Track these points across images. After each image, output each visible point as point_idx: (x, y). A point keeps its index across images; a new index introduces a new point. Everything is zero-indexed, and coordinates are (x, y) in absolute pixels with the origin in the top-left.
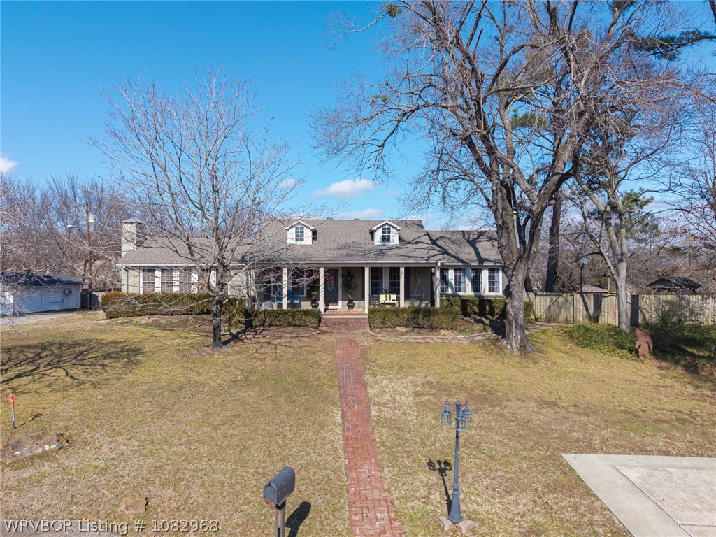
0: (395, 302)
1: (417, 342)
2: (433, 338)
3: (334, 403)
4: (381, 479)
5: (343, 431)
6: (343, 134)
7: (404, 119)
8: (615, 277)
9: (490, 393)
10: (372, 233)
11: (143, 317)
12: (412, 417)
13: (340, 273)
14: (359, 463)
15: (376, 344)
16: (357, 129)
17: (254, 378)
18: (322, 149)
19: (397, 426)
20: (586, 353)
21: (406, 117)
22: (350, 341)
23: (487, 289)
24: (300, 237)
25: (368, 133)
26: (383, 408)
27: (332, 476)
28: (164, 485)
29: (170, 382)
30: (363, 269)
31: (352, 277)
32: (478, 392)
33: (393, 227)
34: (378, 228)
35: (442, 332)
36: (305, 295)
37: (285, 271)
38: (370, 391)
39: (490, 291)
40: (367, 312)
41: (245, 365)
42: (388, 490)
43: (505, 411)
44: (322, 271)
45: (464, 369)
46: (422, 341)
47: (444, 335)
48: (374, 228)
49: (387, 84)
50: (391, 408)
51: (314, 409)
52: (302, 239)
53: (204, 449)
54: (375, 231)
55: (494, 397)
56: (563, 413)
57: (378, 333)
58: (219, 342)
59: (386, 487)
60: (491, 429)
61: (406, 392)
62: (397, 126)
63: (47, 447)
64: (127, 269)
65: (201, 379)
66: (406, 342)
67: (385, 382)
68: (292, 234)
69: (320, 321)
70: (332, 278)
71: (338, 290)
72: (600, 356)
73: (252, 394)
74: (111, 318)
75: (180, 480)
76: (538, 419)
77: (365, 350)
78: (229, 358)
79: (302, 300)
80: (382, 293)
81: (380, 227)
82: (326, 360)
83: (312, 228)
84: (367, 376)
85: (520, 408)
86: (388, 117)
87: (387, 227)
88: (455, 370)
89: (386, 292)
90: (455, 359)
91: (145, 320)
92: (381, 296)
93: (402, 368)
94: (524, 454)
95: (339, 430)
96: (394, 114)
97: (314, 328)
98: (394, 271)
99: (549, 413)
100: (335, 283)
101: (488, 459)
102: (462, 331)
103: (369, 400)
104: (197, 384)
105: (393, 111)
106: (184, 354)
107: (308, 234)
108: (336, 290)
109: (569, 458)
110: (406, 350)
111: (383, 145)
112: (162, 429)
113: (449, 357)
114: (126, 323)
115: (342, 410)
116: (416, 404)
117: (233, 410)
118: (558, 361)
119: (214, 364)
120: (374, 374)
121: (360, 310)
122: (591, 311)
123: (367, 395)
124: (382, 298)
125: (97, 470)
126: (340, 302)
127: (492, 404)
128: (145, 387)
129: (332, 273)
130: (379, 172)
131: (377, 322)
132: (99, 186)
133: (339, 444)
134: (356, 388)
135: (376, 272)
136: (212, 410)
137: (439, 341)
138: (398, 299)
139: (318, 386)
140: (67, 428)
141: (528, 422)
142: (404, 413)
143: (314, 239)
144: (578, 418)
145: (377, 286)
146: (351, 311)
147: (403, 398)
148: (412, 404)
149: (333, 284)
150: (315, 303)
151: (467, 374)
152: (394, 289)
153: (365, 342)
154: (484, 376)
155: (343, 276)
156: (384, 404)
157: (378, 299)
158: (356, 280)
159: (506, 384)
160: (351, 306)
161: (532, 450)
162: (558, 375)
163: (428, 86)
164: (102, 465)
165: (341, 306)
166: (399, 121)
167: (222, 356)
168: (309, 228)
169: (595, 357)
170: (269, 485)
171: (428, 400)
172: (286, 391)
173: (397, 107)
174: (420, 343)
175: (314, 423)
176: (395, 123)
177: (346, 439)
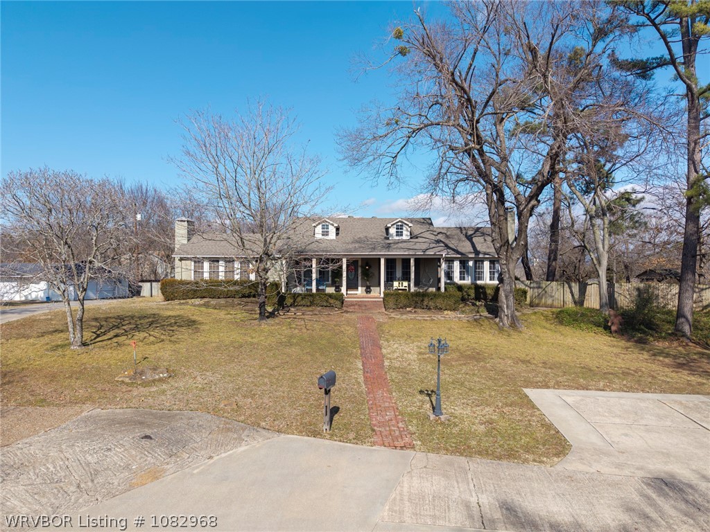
0: (407, 288)
1: (424, 320)
2: (438, 317)
3: (356, 357)
4: (390, 398)
5: (364, 373)
6: (363, 149)
7: (413, 136)
8: (597, 266)
9: (478, 353)
10: (387, 229)
11: (196, 300)
12: (415, 366)
13: (360, 263)
14: (375, 390)
15: (390, 321)
16: (375, 145)
17: (295, 341)
18: (346, 161)
19: (404, 372)
20: (567, 330)
21: (415, 134)
22: (368, 318)
23: (488, 278)
24: (325, 233)
25: (384, 147)
26: (393, 361)
27: (357, 395)
28: (245, 397)
29: (232, 342)
30: (380, 259)
31: (370, 267)
32: (469, 353)
33: (406, 224)
34: (392, 225)
35: (446, 312)
36: (330, 282)
37: (314, 261)
38: (384, 351)
39: (491, 280)
40: (382, 295)
41: (287, 332)
42: (395, 403)
43: (488, 365)
44: (344, 261)
45: (460, 339)
46: (428, 319)
47: (447, 315)
48: (389, 225)
49: (399, 109)
50: (400, 361)
51: (342, 360)
52: (327, 235)
53: (266, 380)
54: (390, 227)
55: (481, 357)
56: (533, 367)
57: (392, 312)
58: (264, 315)
59: (393, 401)
60: (474, 374)
61: (412, 352)
62: (407, 141)
63: (161, 375)
64: (181, 259)
65: (255, 340)
66: (415, 319)
67: (396, 346)
68: (319, 230)
69: (343, 303)
70: (353, 267)
71: (358, 278)
72: (578, 333)
73: (294, 351)
74: (168, 300)
75: (254, 395)
76: (512, 370)
77: (380, 325)
78: (273, 328)
79: (327, 286)
80: (396, 280)
81: (394, 224)
82: (350, 330)
83: (336, 225)
84: (381, 342)
85: (500, 363)
86: (400, 134)
87: (400, 224)
88: (453, 339)
89: (399, 280)
90: (454, 332)
91: (198, 301)
92: (395, 283)
93: (410, 337)
94: (495, 388)
95: (361, 372)
96: (406, 132)
97: (339, 308)
98: (406, 262)
99: (522, 367)
100: (355, 272)
101: (467, 390)
102: (463, 312)
103: (383, 356)
104: (252, 344)
105: (405, 129)
106: (238, 324)
107: (332, 230)
108: (356, 278)
109: (528, 391)
110: (414, 325)
111: (396, 156)
112: (234, 369)
113: (449, 330)
114: (183, 303)
115: (363, 362)
116: (419, 360)
117: (282, 359)
118: (541, 335)
119: (262, 331)
120: (387, 340)
121: (377, 294)
122: (577, 297)
123: (382, 354)
124: (396, 284)
125: (198, 389)
126: (360, 288)
127: (478, 360)
128: (214, 345)
129: (353, 264)
130: (393, 179)
131: (391, 304)
132: (144, 187)
133: (361, 379)
134: (373, 349)
135: (391, 263)
136: (267, 359)
137: (443, 319)
138: (409, 285)
139: (344, 346)
140: (170, 366)
141: (504, 371)
142: (409, 364)
143: (337, 234)
144: (543, 370)
145: (391, 275)
146: (369, 295)
147: (409, 355)
148: (416, 359)
149: (353, 273)
150: (338, 288)
151: (462, 342)
152: (406, 277)
153: (381, 319)
154: (476, 343)
155: (362, 267)
156: (394, 359)
157: (392, 286)
158: (373, 270)
159: (493, 348)
160: (368, 291)
161: (502, 386)
162: (538, 344)
163: (435, 104)
164: (200, 386)
165: (360, 291)
166: (409, 137)
167: (267, 325)
168: (333, 225)
169: (574, 333)
170: (322, 377)
171: (429, 357)
172: (320, 349)
173: (407, 126)
174: (426, 320)
175: (342, 368)
176: (406, 139)
177: (366, 378)
